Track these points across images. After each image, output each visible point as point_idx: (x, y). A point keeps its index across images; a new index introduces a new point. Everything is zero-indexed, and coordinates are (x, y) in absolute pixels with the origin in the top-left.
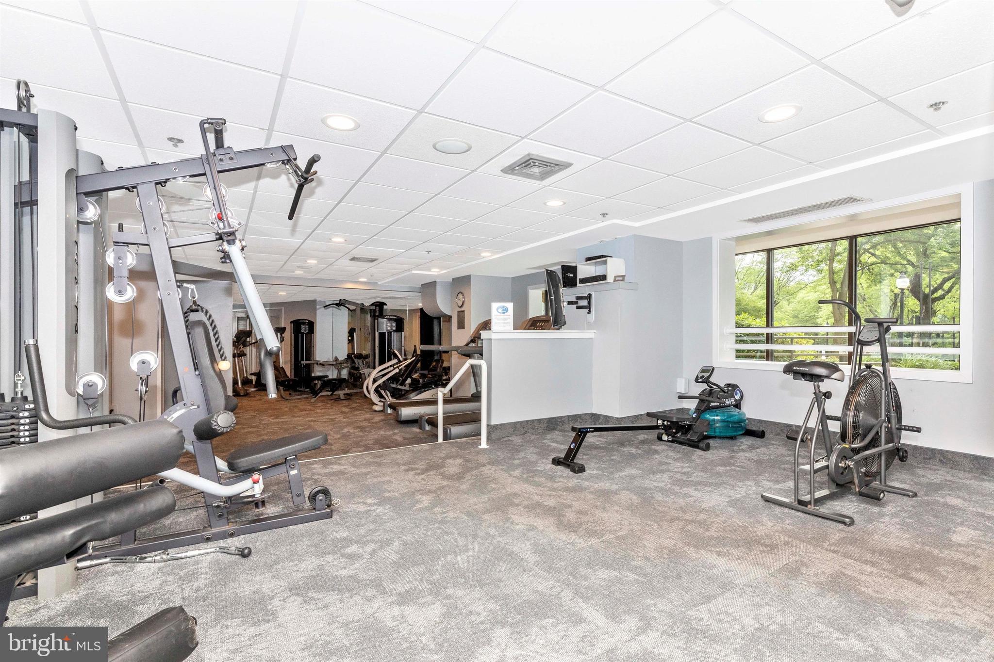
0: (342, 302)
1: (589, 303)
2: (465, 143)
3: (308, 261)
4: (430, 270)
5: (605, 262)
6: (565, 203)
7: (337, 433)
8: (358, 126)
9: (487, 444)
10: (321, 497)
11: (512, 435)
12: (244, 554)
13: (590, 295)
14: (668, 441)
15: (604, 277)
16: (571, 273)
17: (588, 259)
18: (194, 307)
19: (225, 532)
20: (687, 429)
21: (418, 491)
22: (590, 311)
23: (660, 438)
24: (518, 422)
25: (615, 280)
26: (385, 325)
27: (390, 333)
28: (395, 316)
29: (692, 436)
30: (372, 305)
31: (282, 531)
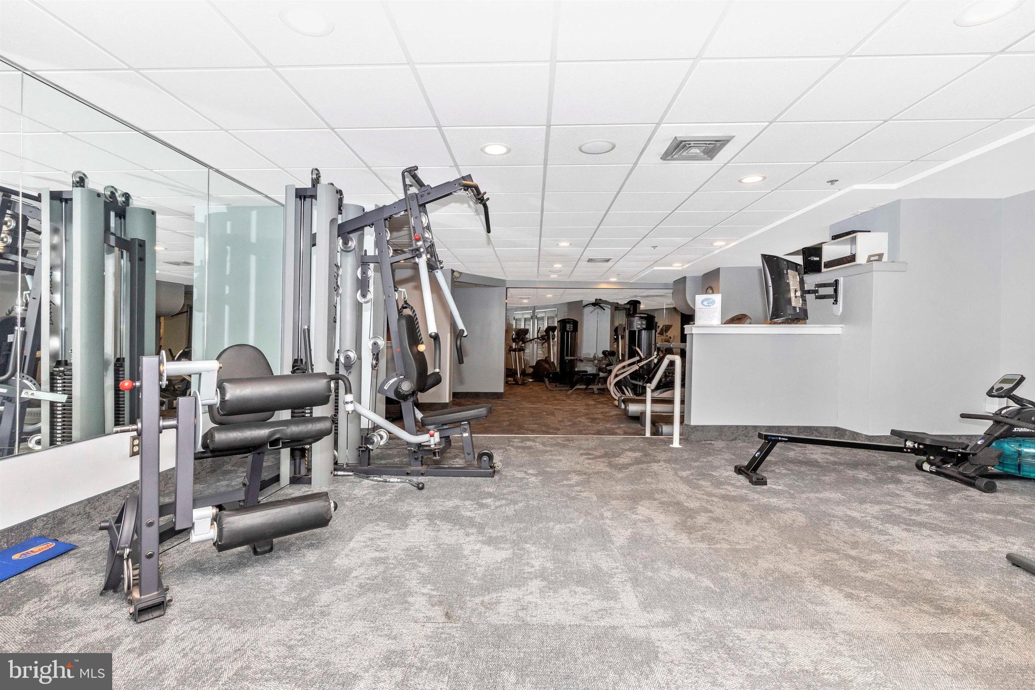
0: (597, 302)
1: (836, 291)
2: (607, 142)
3: (555, 266)
4: (671, 265)
5: (855, 238)
6: (764, 178)
7: (570, 420)
8: (509, 151)
9: (680, 443)
10: (485, 458)
11: (716, 439)
12: (420, 487)
13: (837, 281)
14: (931, 472)
15: (852, 258)
16: (816, 256)
17: (835, 238)
18: (405, 305)
19: (419, 471)
20: (962, 459)
21: (575, 472)
22: (836, 301)
23: (919, 467)
24: (726, 426)
25: (869, 261)
26: (637, 324)
27: (640, 331)
28: (646, 314)
29: (968, 469)
30: (628, 303)
31: (454, 479)
